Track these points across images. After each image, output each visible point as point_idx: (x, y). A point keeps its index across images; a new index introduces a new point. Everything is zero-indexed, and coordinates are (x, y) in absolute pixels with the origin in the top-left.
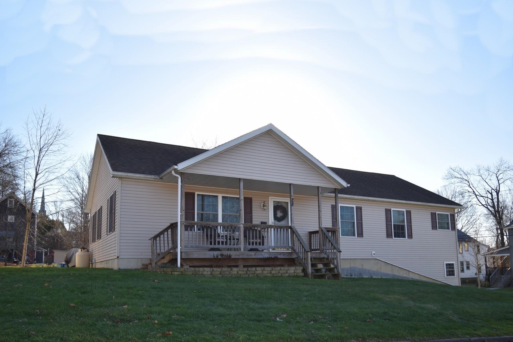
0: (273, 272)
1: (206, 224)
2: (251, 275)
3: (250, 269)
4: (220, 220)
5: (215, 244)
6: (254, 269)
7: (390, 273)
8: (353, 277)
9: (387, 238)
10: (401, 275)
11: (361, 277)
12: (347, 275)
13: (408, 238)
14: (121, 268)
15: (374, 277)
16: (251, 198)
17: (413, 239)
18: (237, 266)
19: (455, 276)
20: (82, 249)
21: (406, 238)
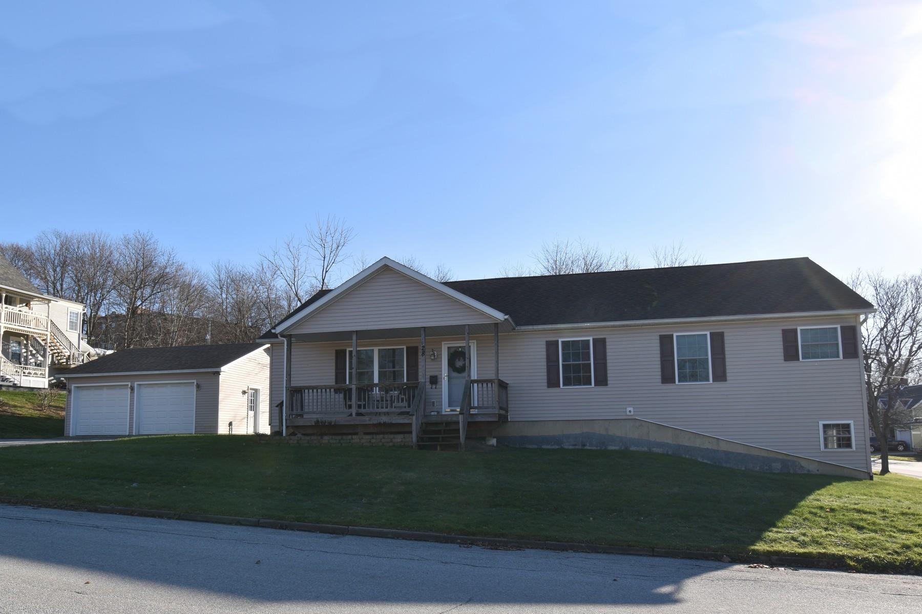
0: (373, 441)
2: (344, 445)
3: (344, 437)
4: (376, 380)
5: (378, 408)
6: (350, 437)
7: (670, 441)
8: (588, 447)
9: (661, 384)
10: (698, 446)
11: (603, 448)
12: (575, 445)
13: (713, 381)
15: (633, 448)
17: (728, 382)
18: (356, 434)
19: (852, 448)
21: (709, 381)
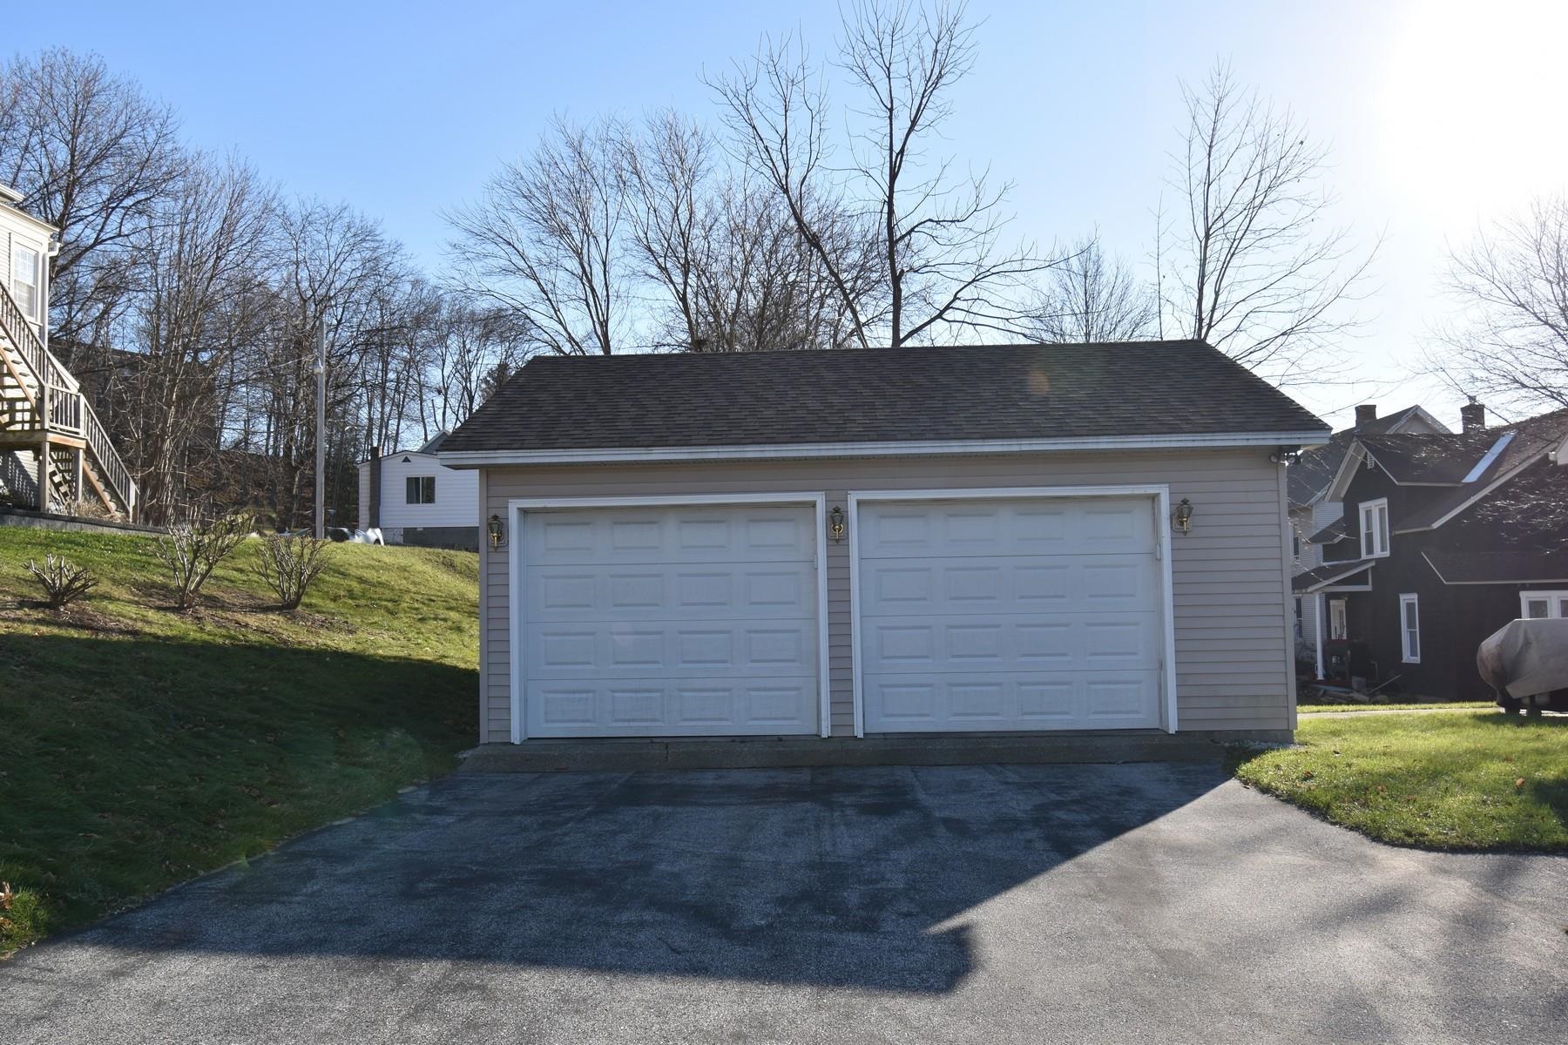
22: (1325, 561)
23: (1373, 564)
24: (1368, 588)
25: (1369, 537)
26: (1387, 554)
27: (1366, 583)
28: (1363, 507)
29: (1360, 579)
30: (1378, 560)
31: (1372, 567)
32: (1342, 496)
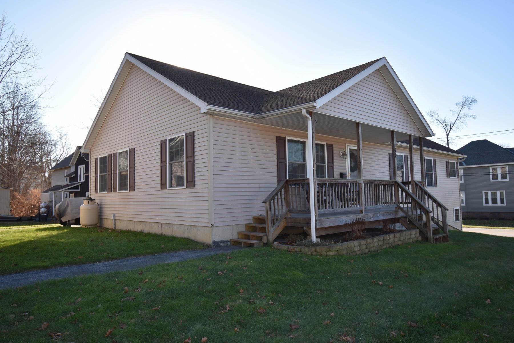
1: (335, 182)
13: (435, 186)
14: (216, 241)
16: (332, 145)
17: (437, 187)
19: (459, 220)
20: (90, 201)
21: (433, 186)
22: (70, 182)
23: (81, 183)
24: (79, 190)
25: (80, 175)
26: (84, 181)
27: (78, 189)
28: (79, 167)
29: (77, 187)
30: (82, 182)
31: (81, 184)
32: (75, 163)
